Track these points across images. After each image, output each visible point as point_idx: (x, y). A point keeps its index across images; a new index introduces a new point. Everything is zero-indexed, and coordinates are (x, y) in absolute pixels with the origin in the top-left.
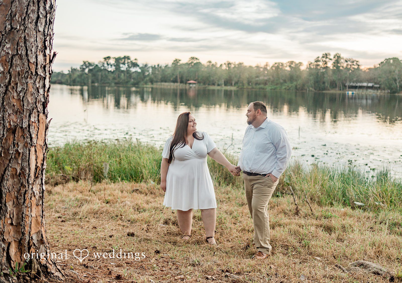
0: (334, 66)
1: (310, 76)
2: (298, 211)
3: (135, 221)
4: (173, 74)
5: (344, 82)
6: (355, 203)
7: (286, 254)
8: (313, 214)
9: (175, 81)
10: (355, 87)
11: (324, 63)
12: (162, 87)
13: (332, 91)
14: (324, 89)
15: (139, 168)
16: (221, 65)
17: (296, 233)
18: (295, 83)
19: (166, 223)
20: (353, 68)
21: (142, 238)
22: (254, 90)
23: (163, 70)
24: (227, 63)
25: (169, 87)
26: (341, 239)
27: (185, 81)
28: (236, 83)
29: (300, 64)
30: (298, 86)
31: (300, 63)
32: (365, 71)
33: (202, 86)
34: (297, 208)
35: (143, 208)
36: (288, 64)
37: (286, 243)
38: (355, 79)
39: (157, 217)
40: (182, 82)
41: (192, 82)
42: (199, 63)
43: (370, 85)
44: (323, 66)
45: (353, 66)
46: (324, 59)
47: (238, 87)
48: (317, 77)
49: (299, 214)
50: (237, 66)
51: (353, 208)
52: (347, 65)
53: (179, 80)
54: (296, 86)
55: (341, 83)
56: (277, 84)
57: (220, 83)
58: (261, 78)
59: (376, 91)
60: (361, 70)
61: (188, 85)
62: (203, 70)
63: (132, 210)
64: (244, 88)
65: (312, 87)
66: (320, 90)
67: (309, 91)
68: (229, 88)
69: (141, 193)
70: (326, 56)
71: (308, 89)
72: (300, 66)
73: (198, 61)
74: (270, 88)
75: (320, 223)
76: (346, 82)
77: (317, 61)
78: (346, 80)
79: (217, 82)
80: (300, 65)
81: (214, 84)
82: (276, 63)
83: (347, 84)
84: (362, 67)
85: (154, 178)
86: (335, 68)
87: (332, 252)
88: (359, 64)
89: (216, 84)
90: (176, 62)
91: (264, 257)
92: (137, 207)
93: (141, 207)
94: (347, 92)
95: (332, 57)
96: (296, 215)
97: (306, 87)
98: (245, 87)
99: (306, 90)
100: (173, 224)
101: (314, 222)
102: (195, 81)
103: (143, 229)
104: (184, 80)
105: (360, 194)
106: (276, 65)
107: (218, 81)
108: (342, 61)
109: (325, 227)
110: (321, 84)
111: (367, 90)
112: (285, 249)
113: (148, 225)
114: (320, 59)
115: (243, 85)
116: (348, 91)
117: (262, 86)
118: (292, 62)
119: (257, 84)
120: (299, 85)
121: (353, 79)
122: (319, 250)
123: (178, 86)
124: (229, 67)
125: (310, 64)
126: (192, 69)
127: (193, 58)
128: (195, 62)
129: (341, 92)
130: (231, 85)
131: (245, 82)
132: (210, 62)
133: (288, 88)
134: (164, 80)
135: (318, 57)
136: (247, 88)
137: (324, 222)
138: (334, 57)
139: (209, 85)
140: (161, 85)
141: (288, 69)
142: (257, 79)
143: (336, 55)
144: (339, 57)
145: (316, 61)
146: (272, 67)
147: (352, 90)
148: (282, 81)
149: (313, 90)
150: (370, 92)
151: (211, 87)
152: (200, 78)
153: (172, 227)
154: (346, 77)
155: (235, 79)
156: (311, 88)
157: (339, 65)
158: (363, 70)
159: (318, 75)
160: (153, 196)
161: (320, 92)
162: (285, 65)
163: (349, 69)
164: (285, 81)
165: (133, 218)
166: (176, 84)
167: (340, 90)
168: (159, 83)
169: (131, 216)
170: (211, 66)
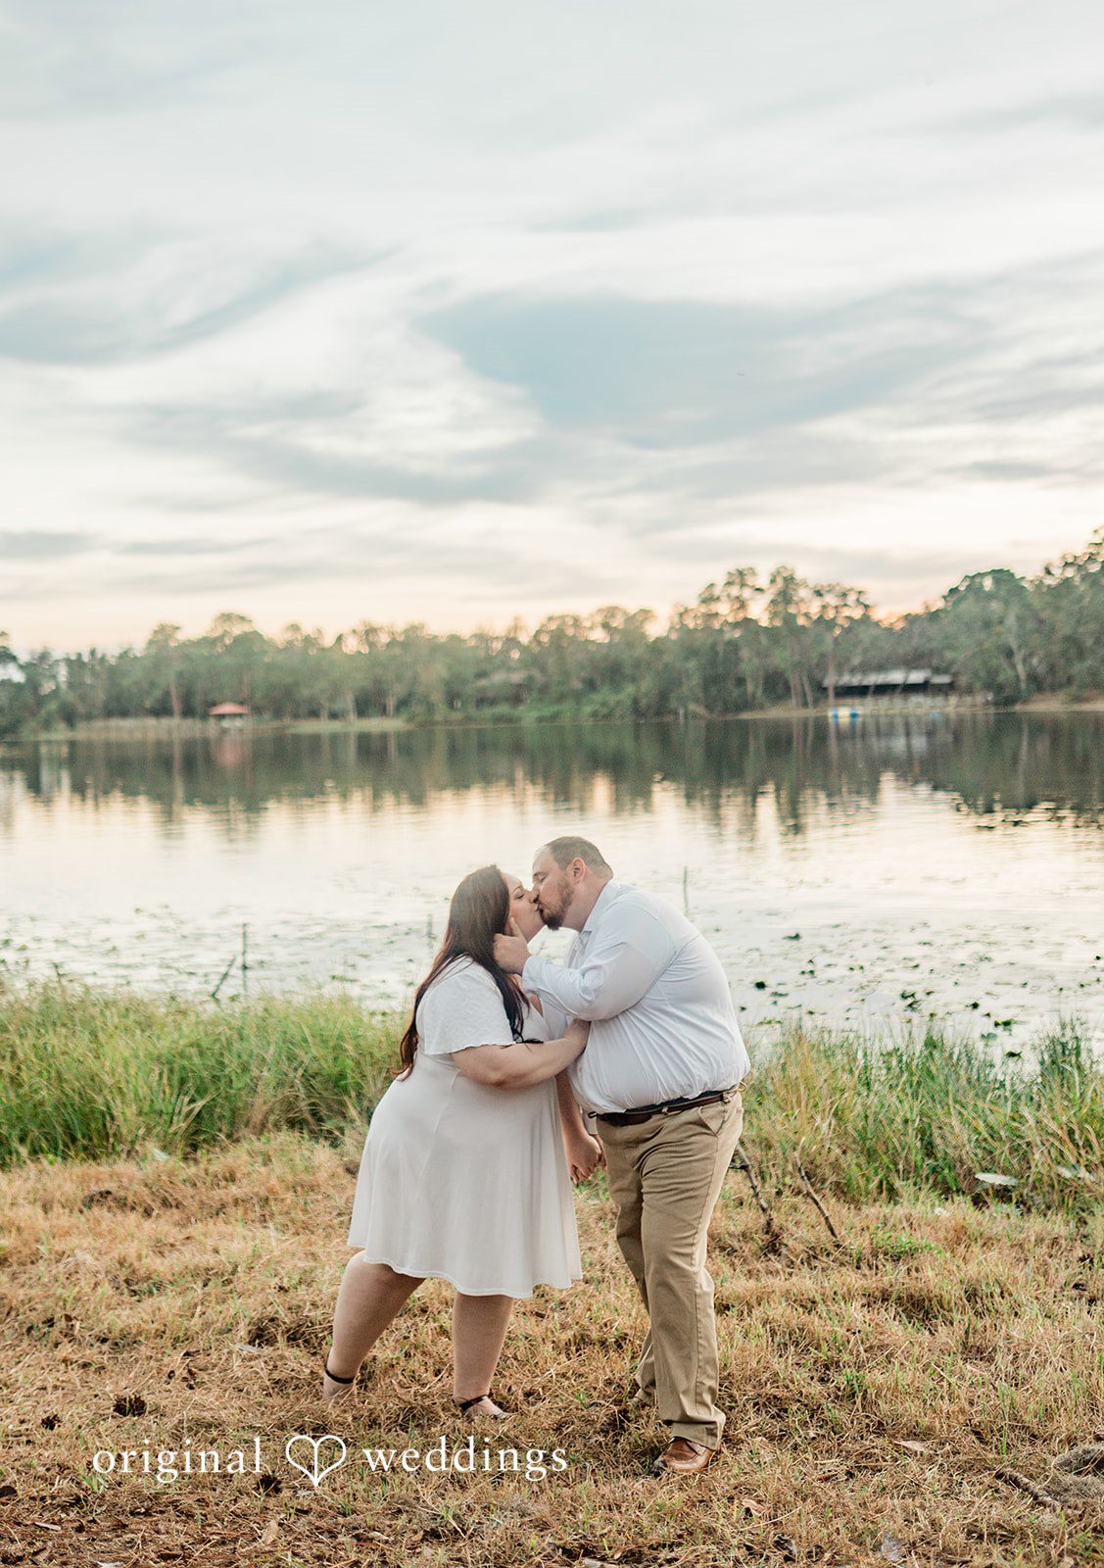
0: (774, 615)
1: (686, 659)
2: (777, 1236)
3: (130, 1339)
4: (153, 685)
5: (819, 676)
6: (980, 1176)
7: (781, 1438)
8: (838, 1246)
9: (161, 710)
10: (862, 691)
11: (737, 605)
12: (113, 736)
13: (776, 713)
14: (746, 705)
15: (100, 1100)
16: (340, 638)
17: (796, 1341)
18: (630, 689)
19: (260, 1335)
20: (848, 618)
21: (181, 1422)
22: (473, 726)
23: (113, 672)
24: (361, 629)
25: (138, 735)
26: (980, 1351)
27: (199, 708)
28: (403, 704)
29: (646, 614)
30: (644, 702)
31: (643, 611)
32: (889, 630)
33: (268, 725)
34: (769, 1224)
35: (149, 1278)
36: (599, 619)
37: (769, 1389)
38: (856, 660)
39: (217, 1314)
40: (188, 712)
41: (228, 708)
42: (255, 636)
43: (917, 677)
44: (730, 620)
45: (846, 612)
46: (735, 591)
47: (410, 720)
48: (713, 663)
49: (784, 1251)
50: (401, 639)
51: (978, 1201)
52: (824, 607)
53: (176, 706)
54: (636, 701)
55: (805, 679)
56: (561, 698)
57: (337, 706)
58: (498, 678)
59: (939, 700)
60: (877, 624)
61: (212, 722)
62: (267, 660)
63: (106, 1289)
64: (436, 723)
65: (697, 701)
66: (726, 710)
67: (686, 716)
68: (374, 725)
69: (123, 1204)
70: (740, 577)
71: (681, 712)
72: (642, 622)
73: (246, 628)
74: (535, 714)
75: (880, 1285)
76: (824, 670)
77: (709, 599)
78: (822, 664)
79: (327, 705)
80: (646, 619)
81: (314, 714)
82: (550, 619)
83: (830, 681)
84: (879, 614)
85: (162, 1134)
86: (778, 623)
87: (962, 1411)
88: (867, 603)
89: (325, 713)
90: (164, 632)
91: (701, 1460)
92: (123, 1274)
93: (142, 1272)
94: (830, 714)
95: (763, 581)
96: (770, 1256)
97: (673, 704)
98: (438, 717)
99: (676, 713)
100: (289, 1339)
101: (853, 1279)
102: (241, 703)
103: (171, 1375)
104: (197, 701)
105: (989, 1139)
106: (553, 626)
107: (332, 699)
108: (803, 593)
109: (899, 1298)
110: (730, 684)
111: (906, 699)
112: (773, 1417)
113: (187, 1354)
114: (717, 592)
115: (430, 708)
116: (837, 706)
117: (503, 709)
118: (612, 612)
119: (482, 701)
120: (646, 695)
121: (848, 659)
122: (911, 1408)
123: (175, 729)
124: (371, 645)
125: (681, 615)
126: (228, 660)
127: (227, 618)
128: (237, 630)
129: (811, 713)
130: (383, 711)
131: (437, 697)
132: (295, 628)
133: (605, 711)
134: (119, 707)
135: (712, 585)
136: (447, 722)
137: (893, 1276)
138: (773, 581)
139: (296, 716)
140: (107, 728)
141: (599, 636)
142: (483, 682)
143: (779, 572)
144: (789, 580)
145: (706, 601)
146: (538, 633)
147: (849, 701)
148: (577, 685)
149: (701, 710)
150: (919, 705)
151: (307, 727)
152: (258, 695)
153: (287, 1354)
154: (823, 656)
155: (398, 690)
156: (692, 707)
157: (792, 610)
158: (885, 624)
159: (716, 653)
160: (176, 1215)
161: (729, 717)
162: (587, 624)
163: (831, 624)
164: (591, 685)
165: (120, 1325)
166: (165, 722)
167: (805, 705)
168: (99, 724)
169: (110, 1316)
170: (298, 644)
